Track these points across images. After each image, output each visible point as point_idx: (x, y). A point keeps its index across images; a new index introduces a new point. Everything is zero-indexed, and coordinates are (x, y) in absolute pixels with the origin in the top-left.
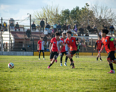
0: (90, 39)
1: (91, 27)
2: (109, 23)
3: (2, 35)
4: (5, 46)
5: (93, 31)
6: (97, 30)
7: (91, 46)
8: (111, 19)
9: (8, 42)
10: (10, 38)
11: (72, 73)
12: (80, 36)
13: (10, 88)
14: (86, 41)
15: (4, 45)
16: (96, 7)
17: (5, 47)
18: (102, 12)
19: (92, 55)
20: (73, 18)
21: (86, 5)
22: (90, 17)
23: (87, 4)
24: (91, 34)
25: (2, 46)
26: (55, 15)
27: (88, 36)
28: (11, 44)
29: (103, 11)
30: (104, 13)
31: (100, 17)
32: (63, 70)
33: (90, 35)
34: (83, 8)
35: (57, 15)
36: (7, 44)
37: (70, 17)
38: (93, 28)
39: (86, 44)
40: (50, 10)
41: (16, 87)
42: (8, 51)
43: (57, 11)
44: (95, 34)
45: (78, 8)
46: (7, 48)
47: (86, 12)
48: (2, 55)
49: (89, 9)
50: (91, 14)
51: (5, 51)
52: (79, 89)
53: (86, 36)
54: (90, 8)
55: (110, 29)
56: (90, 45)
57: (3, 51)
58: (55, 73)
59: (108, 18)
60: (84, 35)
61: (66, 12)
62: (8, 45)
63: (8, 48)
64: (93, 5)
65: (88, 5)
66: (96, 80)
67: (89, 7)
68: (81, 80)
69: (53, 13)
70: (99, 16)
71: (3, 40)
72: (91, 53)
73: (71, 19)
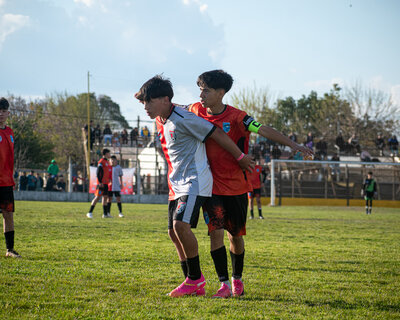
0: (343, 169)
1: (344, 139)
2: (388, 129)
3: (139, 157)
4: (145, 181)
5: (350, 149)
6: (358, 147)
7: (344, 185)
8: (392, 122)
9: (153, 173)
10: (157, 164)
11: (303, 245)
12: (319, 159)
13: (162, 277)
14: (334, 171)
15: (142, 180)
16: (356, 92)
17: (145, 186)
18: (370, 103)
19: (348, 204)
20: (302, 117)
21: (333, 88)
22: (343, 116)
23: (336, 85)
24: (346, 155)
25: (139, 182)
26: (261, 110)
27: (338, 160)
28: (160, 176)
29: (373, 102)
30: (374, 106)
31: (366, 116)
32: (281, 239)
33: (342, 159)
34: (326, 95)
35: (266, 111)
36: (149, 177)
37: (296, 114)
38: (350, 141)
39: (334, 178)
40: (250, 98)
41: (174, 275)
42: (153, 193)
43: (265, 101)
44: (354, 155)
45: (314, 96)
46: (149, 186)
47: (333, 105)
48: (139, 202)
49: (341, 98)
50: (346, 108)
51: (144, 193)
52: (320, 282)
53: (333, 159)
54: (343, 96)
55: (390, 144)
56: (341, 180)
57: (141, 193)
58: (263, 246)
59: (384, 118)
60: (330, 158)
61: (288, 105)
62: (152, 181)
63: (153, 186)
64: (350, 87)
65: (339, 89)
66: (358, 263)
67: (340, 92)
68: (324, 262)
69: (257, 105)
70: (363, 114)
71: (140, 169)
72: (345, 201)
73: (297, 119)
